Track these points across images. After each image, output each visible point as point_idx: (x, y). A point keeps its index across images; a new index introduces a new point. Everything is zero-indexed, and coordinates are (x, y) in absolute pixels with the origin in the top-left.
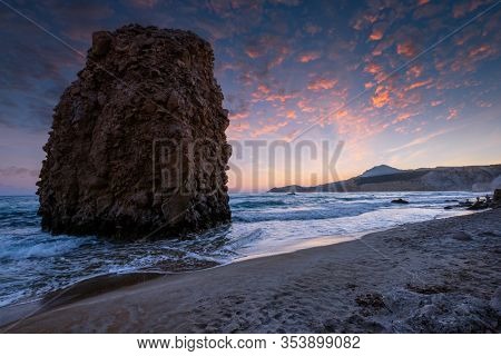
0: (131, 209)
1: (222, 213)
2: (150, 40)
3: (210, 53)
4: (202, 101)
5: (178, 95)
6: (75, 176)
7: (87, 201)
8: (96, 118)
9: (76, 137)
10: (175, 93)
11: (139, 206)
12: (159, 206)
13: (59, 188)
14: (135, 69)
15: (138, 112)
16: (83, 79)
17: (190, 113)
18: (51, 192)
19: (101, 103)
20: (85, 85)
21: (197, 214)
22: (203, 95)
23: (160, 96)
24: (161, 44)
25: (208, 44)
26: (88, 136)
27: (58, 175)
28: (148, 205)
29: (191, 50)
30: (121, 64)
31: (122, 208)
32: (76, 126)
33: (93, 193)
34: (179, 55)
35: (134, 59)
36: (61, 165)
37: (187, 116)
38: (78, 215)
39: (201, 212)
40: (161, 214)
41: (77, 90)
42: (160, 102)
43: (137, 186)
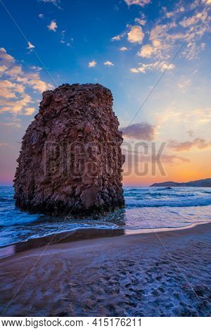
0: (63, 197)
1: (119, 201)
2: (74, 93)
3: (111, 96)
4: (105, 127)
5: (90, 126)
6: (33, 176)
7: (39, 191)
8: (44, 142)
9: (34, 153)
10: (89, 124)
11: (67, 195)
12: (79, 195)
13: (25, 184)
14: (66, 111)
15: (67, 137)
16: (37, 120)
17: (98, 136)
18: (20, 186)
19: (47, 133)
20: (39, 123)
21: (102, 201)
22: (105, 123)
23: (79, 126)
24: (80, 94)
25: (109, 91)
26: (40, 153)
27: (24, 176)
28: (73, 195)
29: (98, 95)
30: (58, 109)
31: (58, 196)
32: (34, 147)
33: (42, 187)
34: (91, 100)
35: (65, 105)
36: (26, 170)
37: (96, 138)
38: (34, 199)
39: (105, 200)
40: (80, 201)
41: (34, 126)
42: (79, 131)
43: (66, 183)
